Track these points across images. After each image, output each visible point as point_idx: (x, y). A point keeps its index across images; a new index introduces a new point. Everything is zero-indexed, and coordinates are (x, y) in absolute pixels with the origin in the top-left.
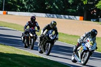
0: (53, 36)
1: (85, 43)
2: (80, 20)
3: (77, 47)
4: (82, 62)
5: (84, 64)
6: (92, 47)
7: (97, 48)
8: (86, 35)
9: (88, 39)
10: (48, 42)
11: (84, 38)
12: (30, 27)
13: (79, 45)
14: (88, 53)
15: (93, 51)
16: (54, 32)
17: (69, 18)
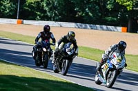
0: (70, 51)
1: (110, 59)
2: (123, 31)
3: (102, 65)
4: (108, 84)
5: (110, 87)
6: (119, 64)
7: (126, 65)
8: (112, 49)
9: (115, 54)
10: (65, 58)
11: (109, 52)
12: (43, 40)
13: (104, 62)
14: (114, 72)
15: (121, 69)
16: (72, 46)
17: (108, 30)
